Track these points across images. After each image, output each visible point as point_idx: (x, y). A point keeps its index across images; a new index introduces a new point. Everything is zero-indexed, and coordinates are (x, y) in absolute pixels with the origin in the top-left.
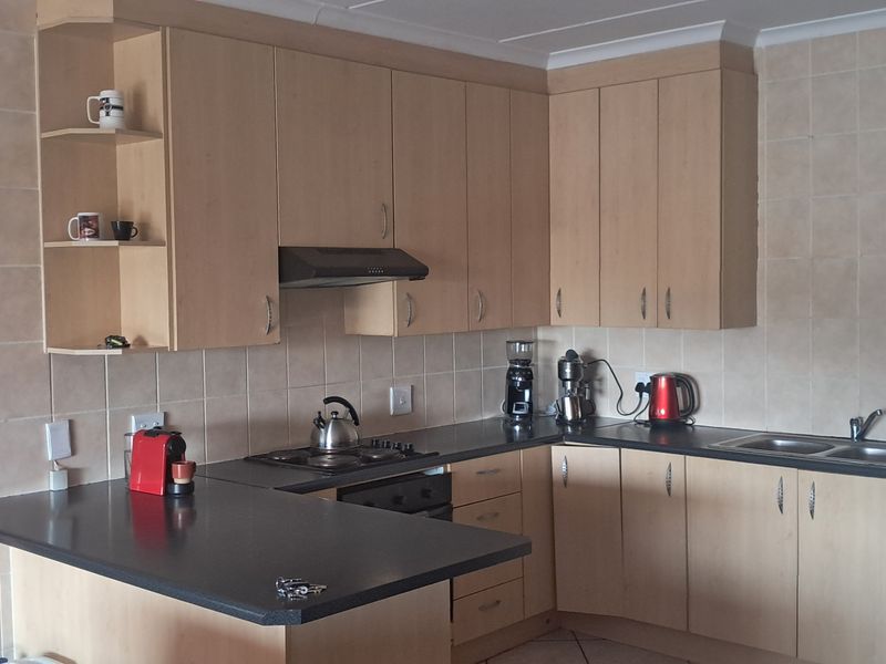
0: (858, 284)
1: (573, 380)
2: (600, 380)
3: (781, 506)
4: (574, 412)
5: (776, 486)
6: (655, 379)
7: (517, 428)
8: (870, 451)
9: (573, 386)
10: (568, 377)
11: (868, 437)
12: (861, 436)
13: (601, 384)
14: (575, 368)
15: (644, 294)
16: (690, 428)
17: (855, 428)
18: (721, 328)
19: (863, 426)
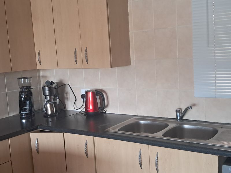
0: (177, 41)
1: (50, 95)
2: (67, 93)
3: (141, 165)
4: (52, 111)
5: (138, 154)
6: (87, 93)
7: (24, 121)
8: (186, 126)
9: (50, 98)
10: (47, 94)
11: (185, 118)
12: (181, 119)
13: (67, 95)
14: (50, 90)
15: (75, 52)
16: (105, 115)
17: (178, 114)
18: (111, 67)
19: (182, 113)
